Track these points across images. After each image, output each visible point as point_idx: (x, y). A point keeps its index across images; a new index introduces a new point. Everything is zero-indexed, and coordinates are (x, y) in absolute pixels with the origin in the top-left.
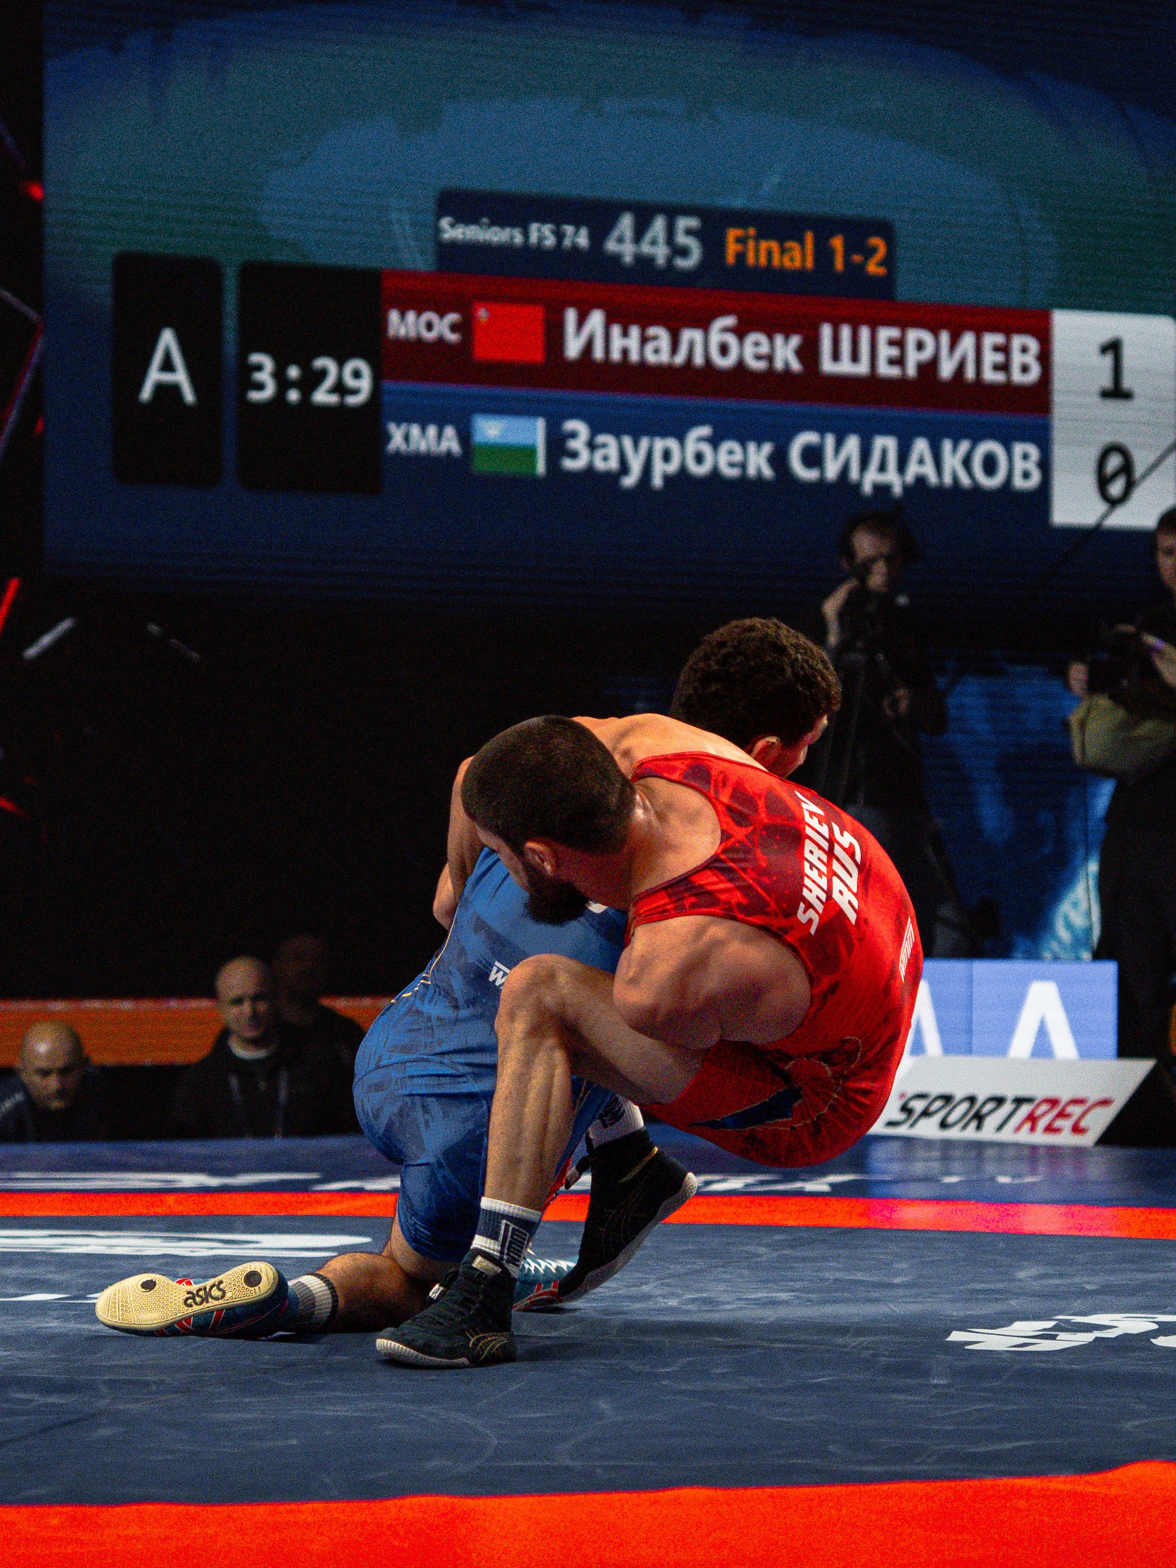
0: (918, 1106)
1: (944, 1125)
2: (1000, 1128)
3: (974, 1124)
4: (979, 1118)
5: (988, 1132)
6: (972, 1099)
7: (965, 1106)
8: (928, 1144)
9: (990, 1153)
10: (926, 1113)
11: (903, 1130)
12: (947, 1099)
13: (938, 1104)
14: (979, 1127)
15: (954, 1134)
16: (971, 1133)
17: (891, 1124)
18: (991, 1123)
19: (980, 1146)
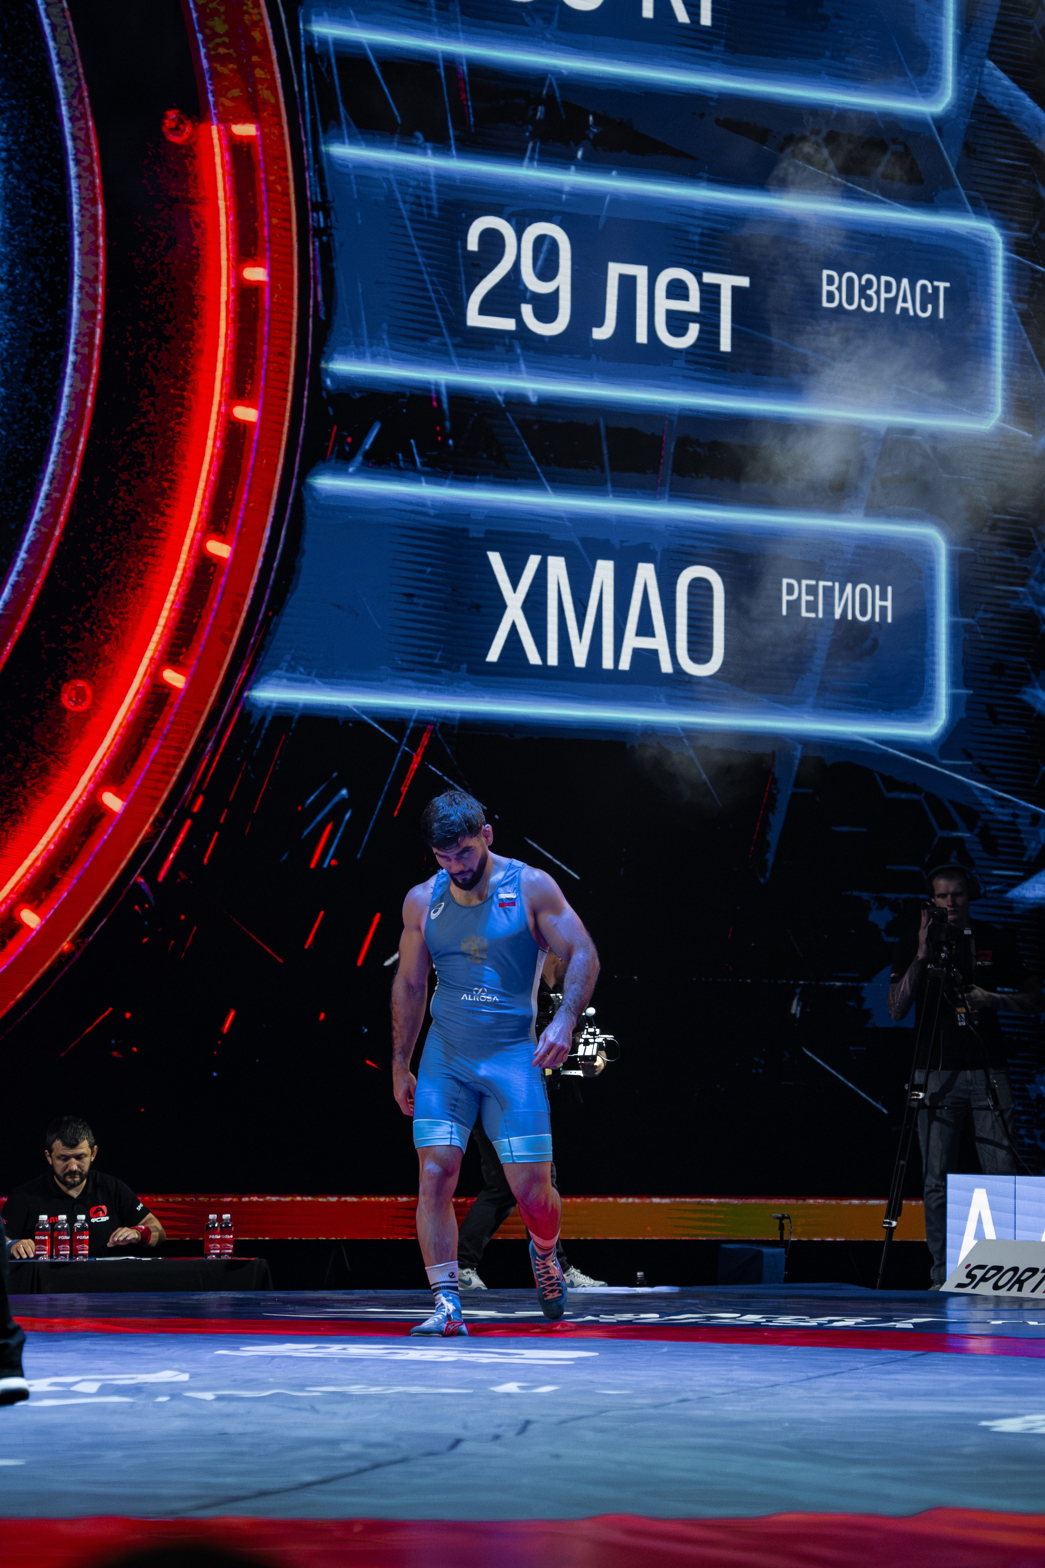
0: (979, 1273)
1: (996, 1287)
2: (1033, 1291)
3: (1017, 1286)
4: (1021, 1283)
5: (1026, 1293)
6: (1015, 1269)
7: (1011, 1273)
8: (986, 1299)
9: (1027, 1306)
10: (984, 1279)
11: (968, 1290)
12: (999, 1269)
13: (992, 1272)
14: (1020, 1289)
15: (1002, 1292)
16: (1014, 1292)
17: (960, 1285)
18: (1028, 1285)
19: (1021, 1301)
